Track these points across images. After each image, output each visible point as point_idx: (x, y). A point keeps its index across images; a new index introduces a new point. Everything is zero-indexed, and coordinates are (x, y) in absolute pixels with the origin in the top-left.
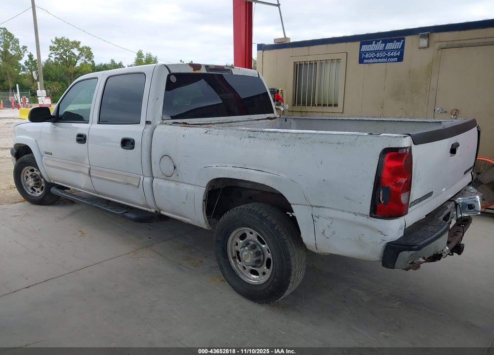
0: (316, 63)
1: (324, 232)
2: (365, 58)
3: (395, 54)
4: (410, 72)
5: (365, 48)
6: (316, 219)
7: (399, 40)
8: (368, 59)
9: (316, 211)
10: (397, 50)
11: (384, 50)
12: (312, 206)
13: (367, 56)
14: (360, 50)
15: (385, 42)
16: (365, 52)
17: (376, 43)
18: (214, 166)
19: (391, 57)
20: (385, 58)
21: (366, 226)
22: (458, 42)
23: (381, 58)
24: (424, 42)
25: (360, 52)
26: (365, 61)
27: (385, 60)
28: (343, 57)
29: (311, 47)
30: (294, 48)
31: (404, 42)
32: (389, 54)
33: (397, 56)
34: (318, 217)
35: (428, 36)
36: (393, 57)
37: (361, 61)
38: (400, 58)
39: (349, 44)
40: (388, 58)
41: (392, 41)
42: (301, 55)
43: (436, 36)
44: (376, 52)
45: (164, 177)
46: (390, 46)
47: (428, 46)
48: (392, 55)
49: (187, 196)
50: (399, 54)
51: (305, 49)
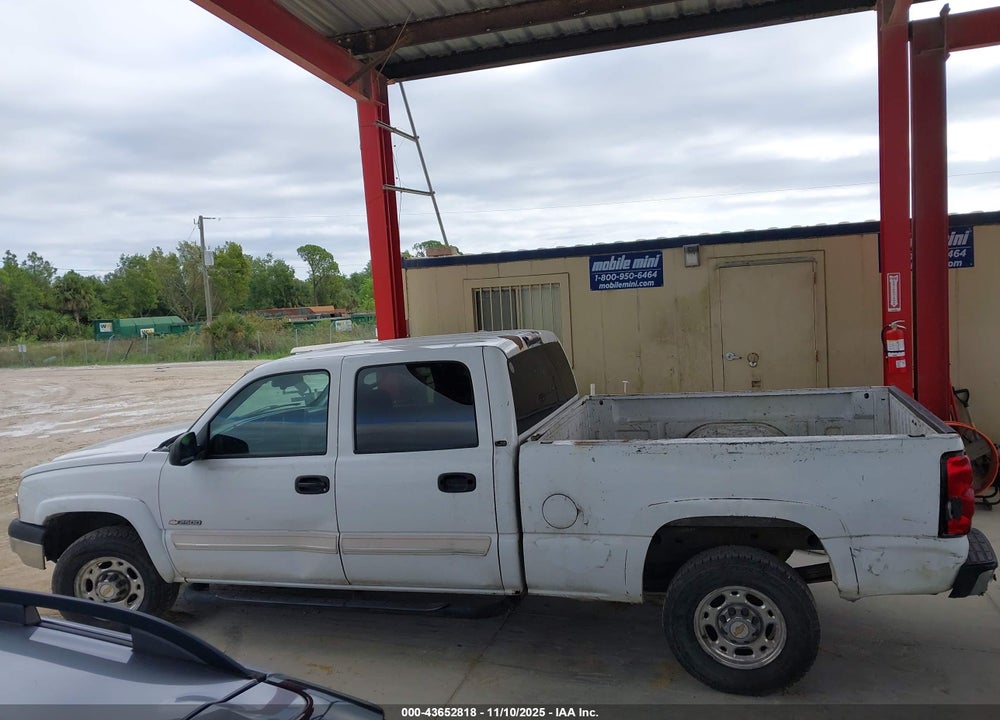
0: (514, 291)
1: (871, 568)
2: (600, 282)
3: (649, 275)
4: (676, 300)
5: (598, 266)
6: (856, 553)
7: (653, 255)
8: (606, 282)
9: (857, 543)
10: (652, 269)
11: (631, 268)
12: (851, 537)
13: (603, 278)
14: (591, 268)
15: (631, 257)
16: (600, 273)
17: (616, 259)
18: (671, 502)
19: (643, 279)
20: (633, 281)
21: (934, 550)
22: (742, 259)
23: (628, 281)
24: (692, 259)
25: (591, 272)
26: (601, 286)
27: (635, 284)
28: (562, 280)
29: (502, 265)
30: (469, 266)
31: (661, 258)
32: (639, 276)
33: (652, 279)
34: (859, 551)
35: (696, 250)
36: (647, 280)
37: (595, 286)
38: (659, 282)
39: (569, 260)
40: (639, 281)
41: (642, 256)
42: (484, 277)
43: (709, 250)
44: (617, 272)
45: (551, 530)
46: (639, 263)
47: (699, 265)
48: (645, 276)
49: (610, 555)
50: (655, 275)
51: (491, 267)
